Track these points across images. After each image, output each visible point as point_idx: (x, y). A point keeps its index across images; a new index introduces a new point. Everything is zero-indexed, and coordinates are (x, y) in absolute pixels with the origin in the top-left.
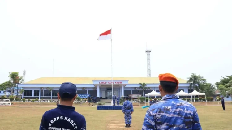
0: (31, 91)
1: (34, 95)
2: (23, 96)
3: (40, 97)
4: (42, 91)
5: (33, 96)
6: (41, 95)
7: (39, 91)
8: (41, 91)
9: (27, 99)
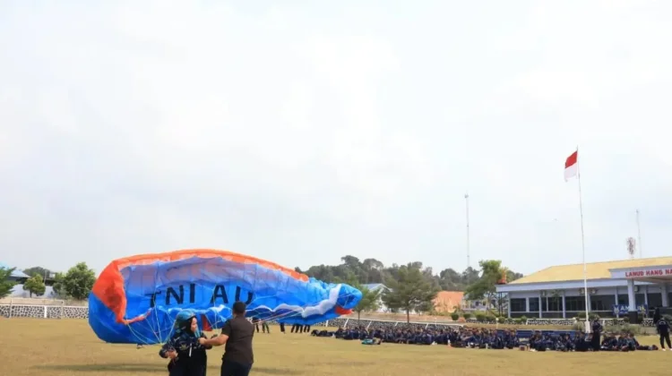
0: (524, 300)
1: (530, 310)
2: (509, 312)
3: (540, 312)
4: (544, 300)
5: (528, 311)
6: (544, 309)
7: (537, 299)
8: (542, 299)
9: (531, 317)
